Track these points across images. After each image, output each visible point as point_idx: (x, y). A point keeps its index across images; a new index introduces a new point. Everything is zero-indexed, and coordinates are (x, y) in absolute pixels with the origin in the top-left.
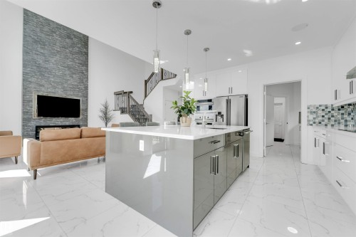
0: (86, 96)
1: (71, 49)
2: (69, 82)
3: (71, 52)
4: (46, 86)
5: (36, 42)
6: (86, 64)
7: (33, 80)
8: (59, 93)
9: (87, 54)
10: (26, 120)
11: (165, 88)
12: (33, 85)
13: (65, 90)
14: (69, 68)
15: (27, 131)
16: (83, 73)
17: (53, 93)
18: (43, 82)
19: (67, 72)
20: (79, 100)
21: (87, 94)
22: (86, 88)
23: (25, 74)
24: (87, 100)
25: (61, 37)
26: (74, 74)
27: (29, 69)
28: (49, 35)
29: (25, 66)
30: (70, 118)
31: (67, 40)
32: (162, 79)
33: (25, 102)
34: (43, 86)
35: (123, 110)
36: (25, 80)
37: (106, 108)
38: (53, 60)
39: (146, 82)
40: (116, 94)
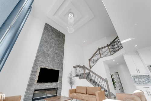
0: (62, 69)
1: (58, 46)
2: (56, 61)
4: (45, 63)
5: (45, 42)
6: (63, 52)
7: (40, 59)
8: (50, 67)
9: (64, 48)
10: (30, 85)
12: (39, 62)
13: (53, 65)
14: (56, 53)
16: (62, 56)
17: (48, 66)
19: (56, 56)
20: (59, 71)
21: (63, 67)
22: (62, 64)
23: (37, 56)
24: (62, 71)
25: (55, 40)
26: (58, 56)
27: (39, 54)
28: (50, 39)
29: (38, 52)
30: (53, 83)
32: (101, 57)
34: (44, 63)
35: (81, 76)
36: (37, 60)
37: (71, 75)
38: (50, 50)
39: (90, 60)
40: (75, 67)
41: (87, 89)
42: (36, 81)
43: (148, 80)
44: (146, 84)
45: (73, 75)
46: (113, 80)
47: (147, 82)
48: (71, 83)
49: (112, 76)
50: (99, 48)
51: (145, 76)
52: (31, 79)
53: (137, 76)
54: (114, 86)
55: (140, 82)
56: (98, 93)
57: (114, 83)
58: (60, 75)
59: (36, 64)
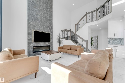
0: (52, 32)
1: (46, 9)
2: (46, 25)
3: (46, 11)
4: (37, 26)
5: (33, 5)
6: (51, 17)
7: (32, 23)
8: (42, 30)
9: (52, 12)
10: (29, 44)
11: (88, 27)
12: (32, 26)
13: (44, 29)
14: (46, 18)
15: (30, 49)
16: (51, 21)
17: (40, 30)
18: (36, 25)
19: (45, 20)
20: (49, 34)
21: (52, 31)
22: (52, 28)
24: (52, 34)
25: (42, 3)
26: (47, 21)
27: (30, 18)
28: (38, 2)
29: (28, 16)
30: (46, 42)
31: (45, 5)
32: (87, 22)
33: (29, 34)
35: (67, 38)
36: (29, 24)
37: (60, 37)
38: (40, 14)
39: (76, 25)
40: (62, 31)
41: (71, 46)
42: (33, 41)
43: (120, 41)
44: (117, 44)
45: (61, 37)
46: (92, 41)
47: (118, 43)
48: (60, 43)
49: (92, 38)
50: (87, 13)
51: (119, 38)
52: (29, 40)
53: (112, 39)
54: (92, 45)
55: (113, 43)
56: (79, 49)
57: (92, 44)
58: (51, 37)
59: (29, 28)
